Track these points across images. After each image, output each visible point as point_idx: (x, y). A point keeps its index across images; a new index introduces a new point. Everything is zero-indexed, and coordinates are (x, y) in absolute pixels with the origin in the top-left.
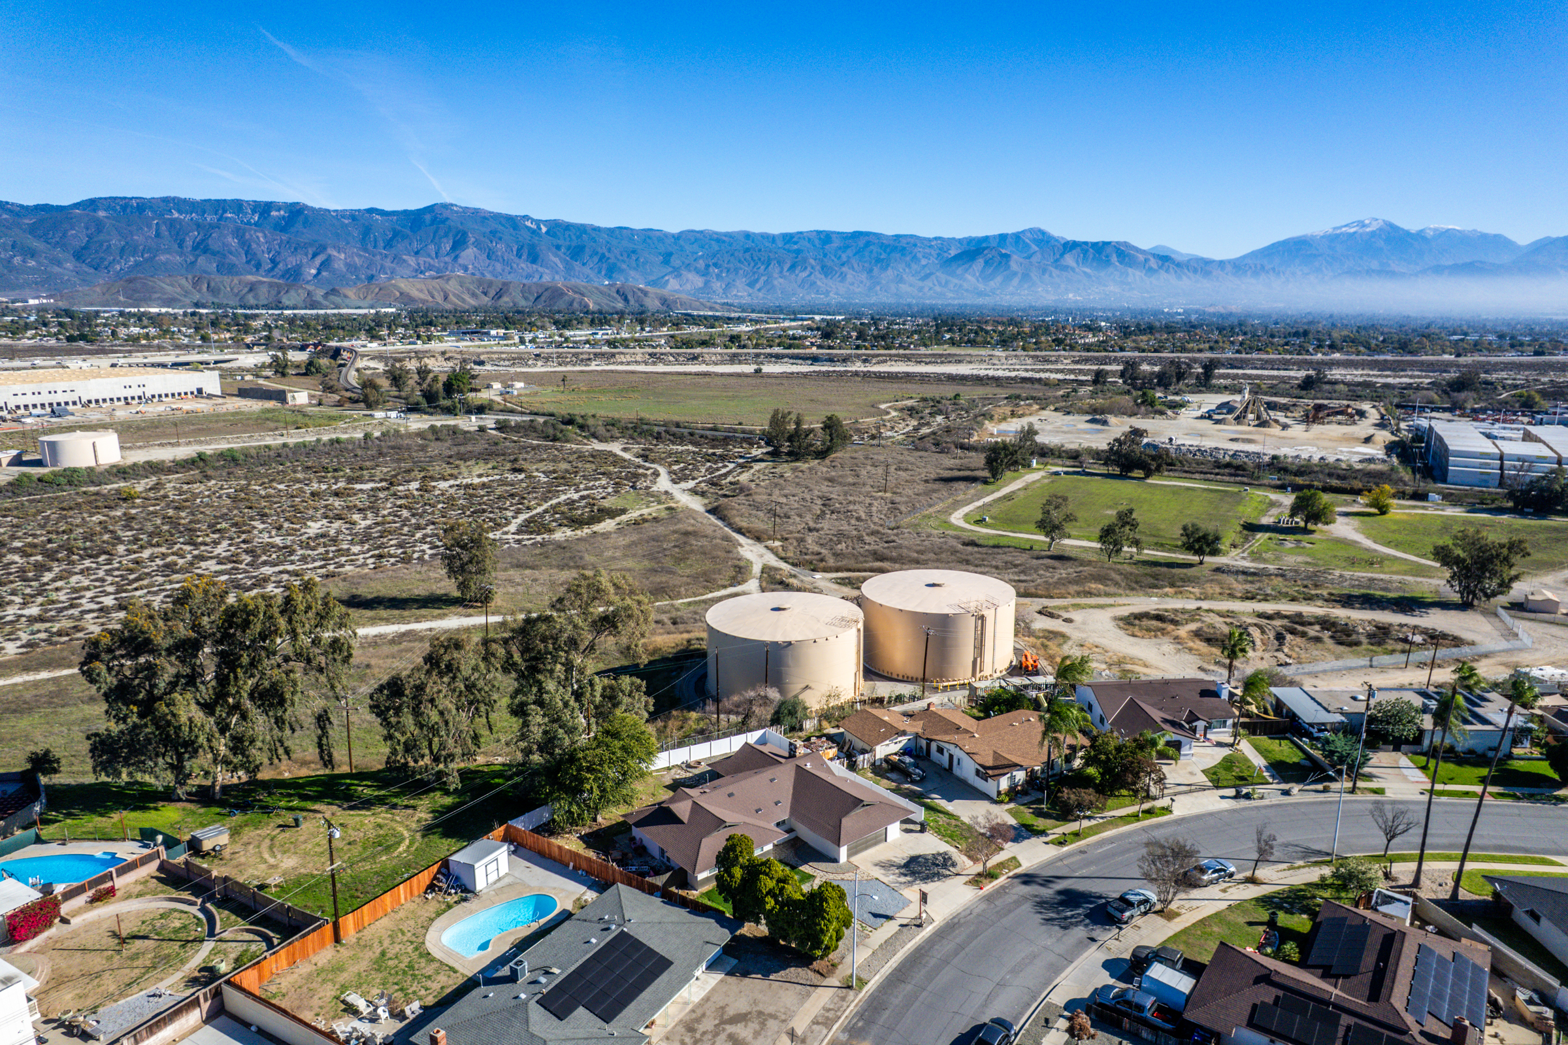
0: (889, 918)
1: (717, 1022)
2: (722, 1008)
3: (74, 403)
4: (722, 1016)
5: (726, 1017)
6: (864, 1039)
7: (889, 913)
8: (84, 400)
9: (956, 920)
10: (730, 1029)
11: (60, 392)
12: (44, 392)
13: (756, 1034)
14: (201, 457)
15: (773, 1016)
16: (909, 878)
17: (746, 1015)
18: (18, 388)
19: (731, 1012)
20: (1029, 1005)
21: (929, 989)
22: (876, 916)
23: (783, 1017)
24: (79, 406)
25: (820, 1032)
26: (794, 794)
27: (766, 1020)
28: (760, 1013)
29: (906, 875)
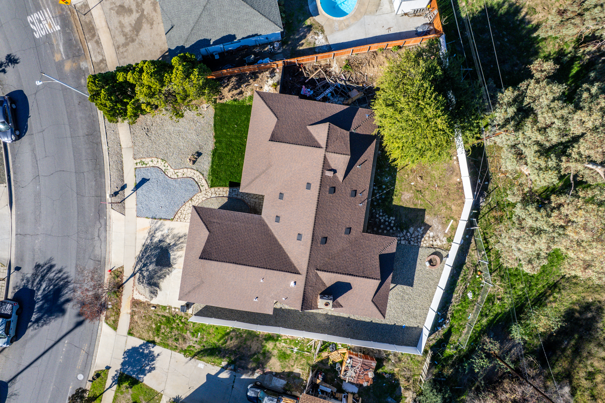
0: (137, 186)
1: (145, 13)
2: (152, 24)
4: (147, 19)
5: (144, 20)
6: (71, 71)
7: (139, 190)
9: (102, 221)
10: (135, 16)
13: (122, 25)
15: (125, 45)
16: (156, 240)
17: (138, 32)
19: (146, 26)
20: (14, 162)
21: (70, 140)
22: (144, 181)
23: (121, 50)
25: (95, 57)
26: (276, 241)
27: (127, 39)
28: (133, 41)
29: (160, 241)
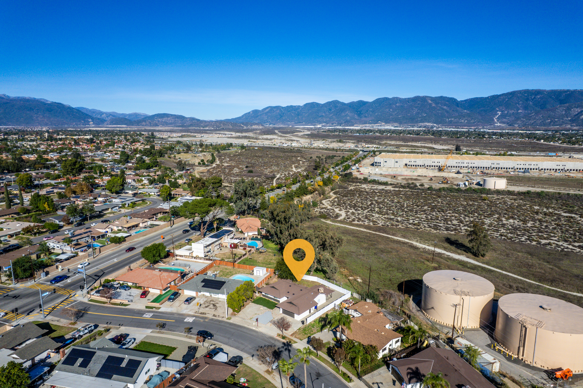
3: (536, 169)
8: (540, 168)
11: (532, 165)
12: (527, 164)
14: (528, 193)
18: (519, 163)
24: (538, 170)
